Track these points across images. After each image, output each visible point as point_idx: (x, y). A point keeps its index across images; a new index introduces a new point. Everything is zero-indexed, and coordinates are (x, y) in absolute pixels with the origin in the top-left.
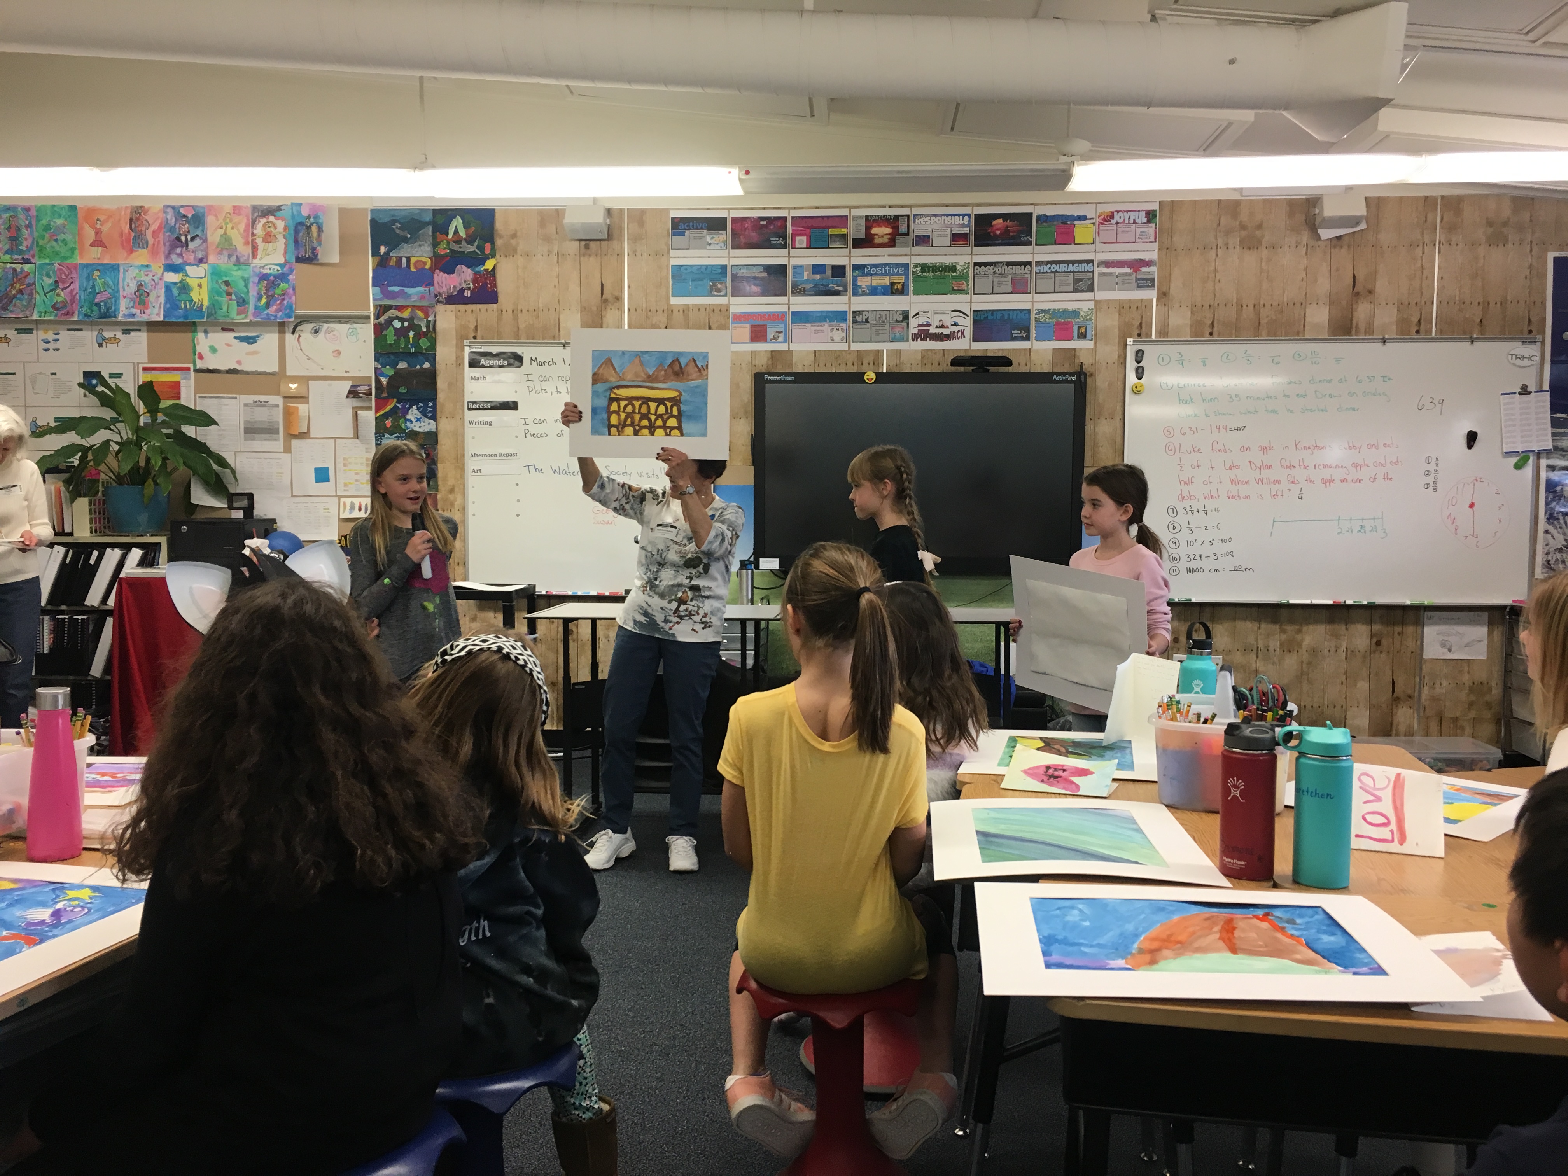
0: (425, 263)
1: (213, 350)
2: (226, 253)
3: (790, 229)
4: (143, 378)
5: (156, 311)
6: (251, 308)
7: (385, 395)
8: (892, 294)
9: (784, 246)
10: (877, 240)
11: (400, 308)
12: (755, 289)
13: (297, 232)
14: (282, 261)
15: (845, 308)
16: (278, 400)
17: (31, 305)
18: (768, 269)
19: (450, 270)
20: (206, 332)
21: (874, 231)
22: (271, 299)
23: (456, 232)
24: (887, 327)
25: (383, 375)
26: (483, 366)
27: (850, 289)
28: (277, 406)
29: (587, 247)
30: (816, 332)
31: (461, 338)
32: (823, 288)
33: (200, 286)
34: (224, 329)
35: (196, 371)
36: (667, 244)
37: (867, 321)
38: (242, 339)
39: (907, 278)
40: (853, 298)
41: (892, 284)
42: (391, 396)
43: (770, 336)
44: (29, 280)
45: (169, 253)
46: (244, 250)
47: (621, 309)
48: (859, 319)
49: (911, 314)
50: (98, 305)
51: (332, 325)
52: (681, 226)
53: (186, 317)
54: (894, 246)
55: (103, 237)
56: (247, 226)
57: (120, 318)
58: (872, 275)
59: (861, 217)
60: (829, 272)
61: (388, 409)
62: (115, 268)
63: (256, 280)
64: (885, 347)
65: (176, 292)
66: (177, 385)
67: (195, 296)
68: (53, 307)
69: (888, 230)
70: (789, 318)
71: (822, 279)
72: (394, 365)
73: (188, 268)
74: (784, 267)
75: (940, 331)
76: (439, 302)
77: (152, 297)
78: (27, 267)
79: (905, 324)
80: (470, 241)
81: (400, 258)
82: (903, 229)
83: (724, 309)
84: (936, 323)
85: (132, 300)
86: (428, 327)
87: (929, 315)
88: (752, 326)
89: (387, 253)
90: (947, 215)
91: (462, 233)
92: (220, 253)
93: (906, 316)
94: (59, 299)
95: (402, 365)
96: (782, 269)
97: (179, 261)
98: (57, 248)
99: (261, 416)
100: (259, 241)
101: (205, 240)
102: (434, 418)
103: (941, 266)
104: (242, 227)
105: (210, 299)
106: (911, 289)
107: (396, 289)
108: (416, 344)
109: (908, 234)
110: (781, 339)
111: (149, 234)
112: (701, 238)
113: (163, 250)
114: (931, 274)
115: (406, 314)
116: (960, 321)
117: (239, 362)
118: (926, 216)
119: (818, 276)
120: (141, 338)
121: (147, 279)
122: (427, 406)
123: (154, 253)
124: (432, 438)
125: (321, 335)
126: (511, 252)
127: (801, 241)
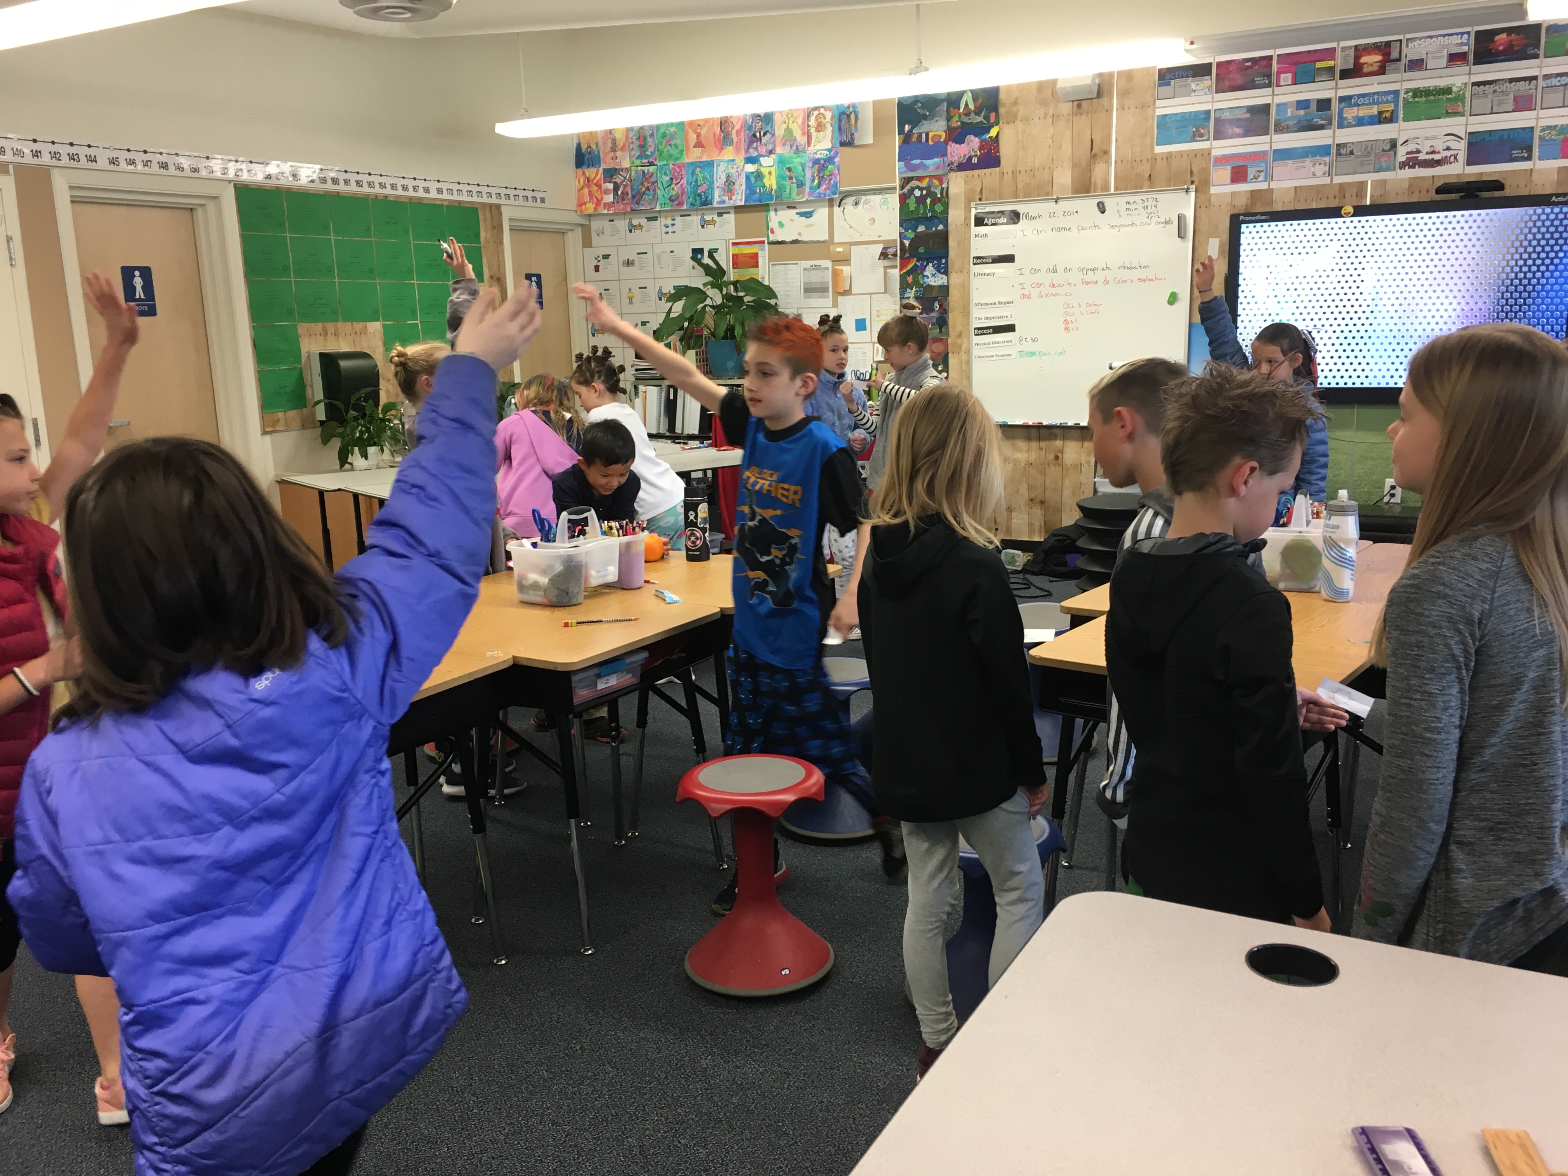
0: (940, 136)
1: (781, 225)
2: (788, 144)
3: (1275, 67)
4: (733, 250)
5: (739, 197)
6: (807, 189)
7: (907, 255)
8: (1380, 122)
9: (1269, 85)
10: (1366, 69)
11: (920, 179)
12: (1237, 130)
13: (840, 120)
14: (830, 146)
15: (1329, 141)
16: (827, 263)
17: (655, 199)
18: (1251, 109)
19: (960, 141)
20: (776, 210)
21: (1363, 60)
22: (821, 178)
23: (967, 105)
24: (1372, 157)
25: (905, 237)
26: (987, 225)
27: (1335, 122)
28: (827, 269)
29: (1079, 106)
30: (1297, 169)
31: (969, 201)
32: (1305, 123)
33: (770, 173)
34: (789, 207)
35: (769, 243)
36: (1153, 96)
37: (1352, 153)
38: (802, 214)
39: (1396, 106)
40: (1338, 131)
41: (1380, 113)
42: (912, 256)
43: (1250, 176)
44: (653, 179)
45: (748, 148)
46: (801, 140)
47: (1108, 162)
48: (1343, 151)
49: (1400, 142)
50: (700, 195)
51: (868, 197)
52: (1168, 76)
53: (760, 200)
54: (1384, 73)
55: (702, 139)
56: (804, 119)
57: (715, 205)
58: (1359, 105)
59: (1350, 47)
60: (1314, 107)
61: (910, 267)
62: (710, 164)
63: (811, 164)
64: (1370, 179)
65: (753, 180)
66: (755, 256)
67: (767, 182)
68: (670, 199)
69: (1379, 58)
70: (1270, 157)
71: (1306, 114)
72: (914, 229)
73: (762, 159)
74: (1267, 106)
75: (1430, 157)
76: (951, 170)
77: (736, 186)
78: (652, 169)
79: (1392, 153)
80: (977, 112)
81: (920, 135)
82: (1394, 55)
83: (1206, 154)
84: (1428, 150)
85: (724, 189)
86: (942, 193)
87: (1419, 141)
88: (1233, 168)
89: (910, 131)
90: (1444, 36)
91: (972, 106)
92: (784, 144)
93: (1393, 144)
94: (674, 193)
95: (921, 229)
96: (1266, 108)
97: (755, 154)
98: (672, 152)
99: (816, 278)
100: (813, 130)
101: (773, 135)
102: (946, 273)
103: (1435, 90)
104: (800, 121)
105: (777, 183)
106: (1401, 116)
107: (917, 162)
108: (932, 210)
109: (1399, 60)
110: (1261, 178)
111: (734, 132)
112: (1185, 86)
113: (743, 145)
114: (1423, 99)
115: (924, 184)
116: (1453, 144)
117: (800, 234)
118: (1420, 39)
119: (1302, 112)
120: (731, 218)
121: (733, 171)
122: (940, 263)
123: (738, 150)
124: (945, 290)
125: (860, 206)
126: (1012, 118)
127: (1286, 78)
